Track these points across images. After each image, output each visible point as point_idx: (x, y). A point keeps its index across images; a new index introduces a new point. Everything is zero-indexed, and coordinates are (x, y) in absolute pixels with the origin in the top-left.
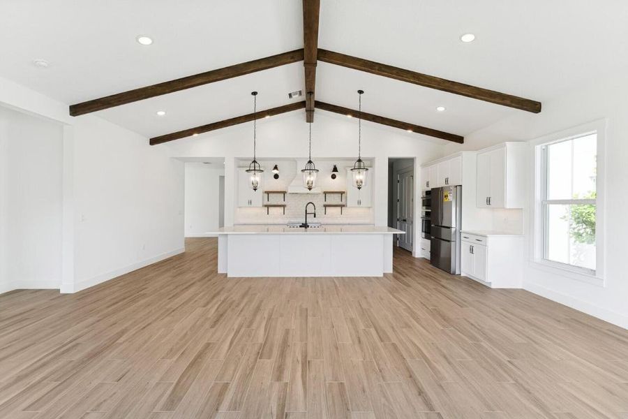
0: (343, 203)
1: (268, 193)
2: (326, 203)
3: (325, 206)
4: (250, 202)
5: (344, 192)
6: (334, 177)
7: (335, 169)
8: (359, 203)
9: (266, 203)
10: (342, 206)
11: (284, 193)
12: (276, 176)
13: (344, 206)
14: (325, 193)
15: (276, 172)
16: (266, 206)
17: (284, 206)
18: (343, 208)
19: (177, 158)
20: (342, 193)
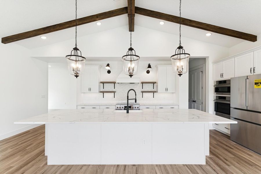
0: (155, 90)
1: (103, 83)
2: (143, 90)
3: (143, 92)
4: (90, 89)
5: (155, 83)
6: (148, 72)
7: (149, 66)
8: (167, 90)
9: (102, 90)
10: (154, 92)
11: (114, 83)
12: (109, 72)
13: (156, 92)
14: (143, 83)
15: (108, 68)
16: (101, 92)
17: (114, 92)
18: (155, 93)
19: (34, 57)
20: (154, 83)
